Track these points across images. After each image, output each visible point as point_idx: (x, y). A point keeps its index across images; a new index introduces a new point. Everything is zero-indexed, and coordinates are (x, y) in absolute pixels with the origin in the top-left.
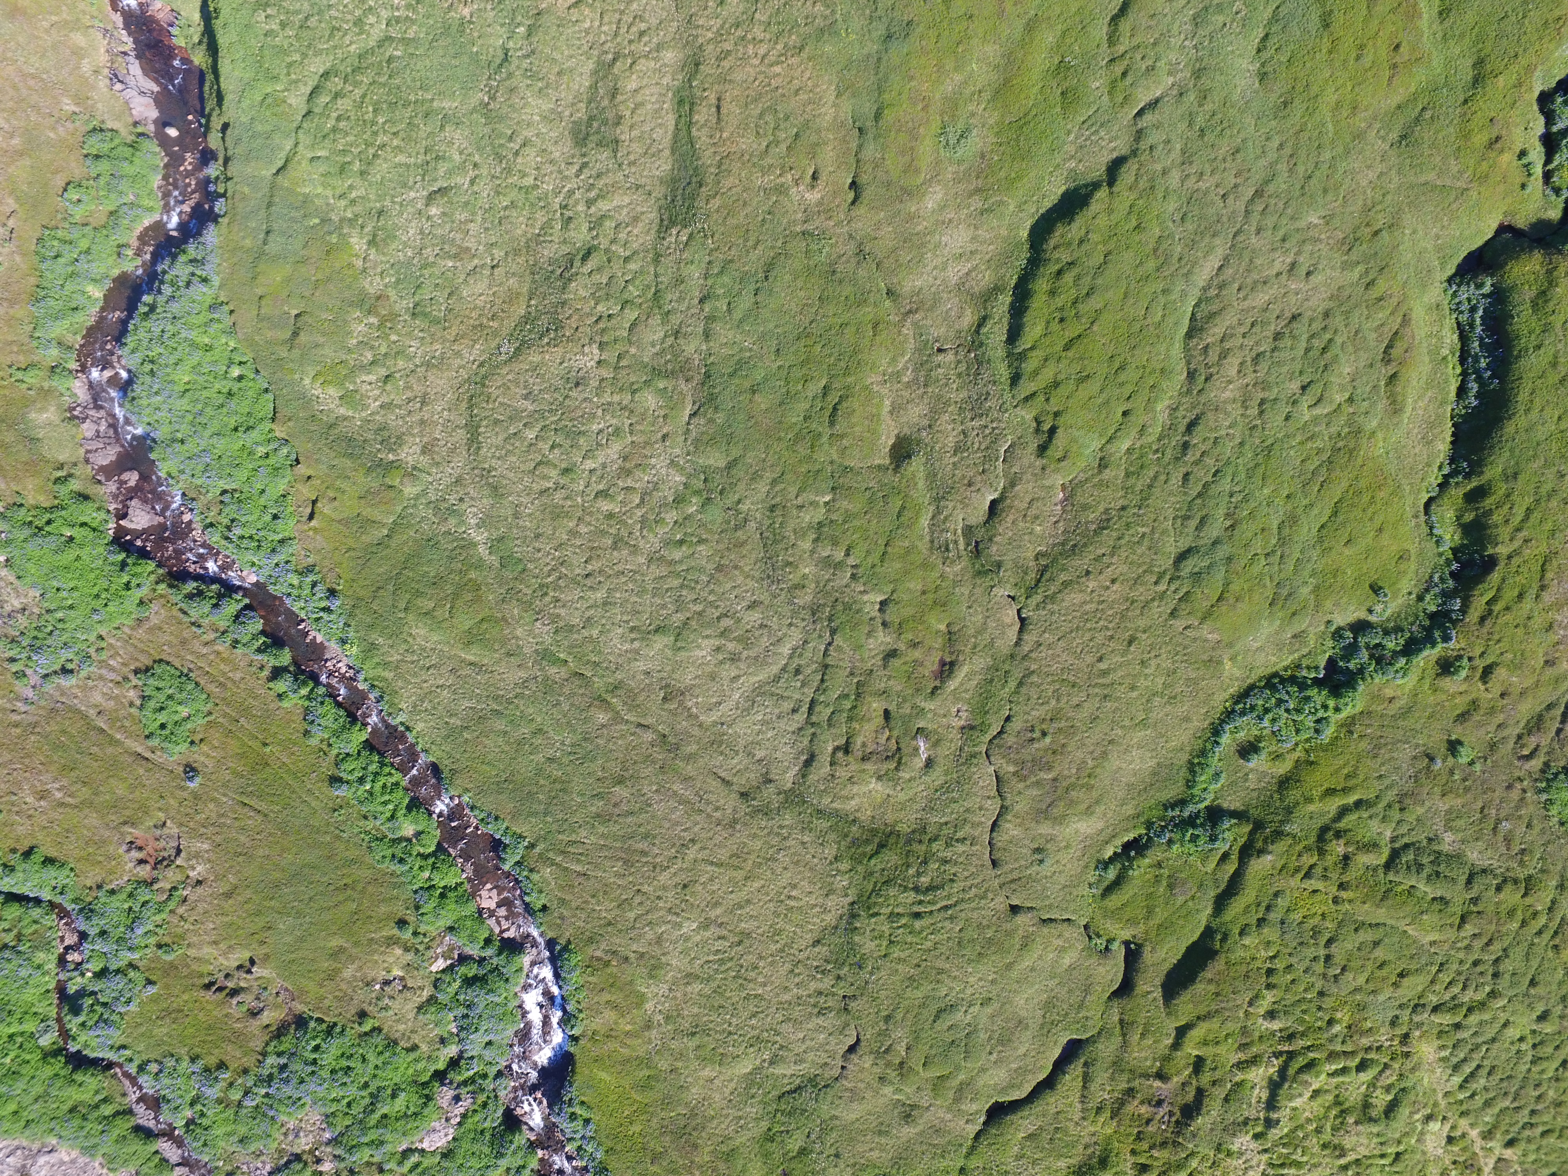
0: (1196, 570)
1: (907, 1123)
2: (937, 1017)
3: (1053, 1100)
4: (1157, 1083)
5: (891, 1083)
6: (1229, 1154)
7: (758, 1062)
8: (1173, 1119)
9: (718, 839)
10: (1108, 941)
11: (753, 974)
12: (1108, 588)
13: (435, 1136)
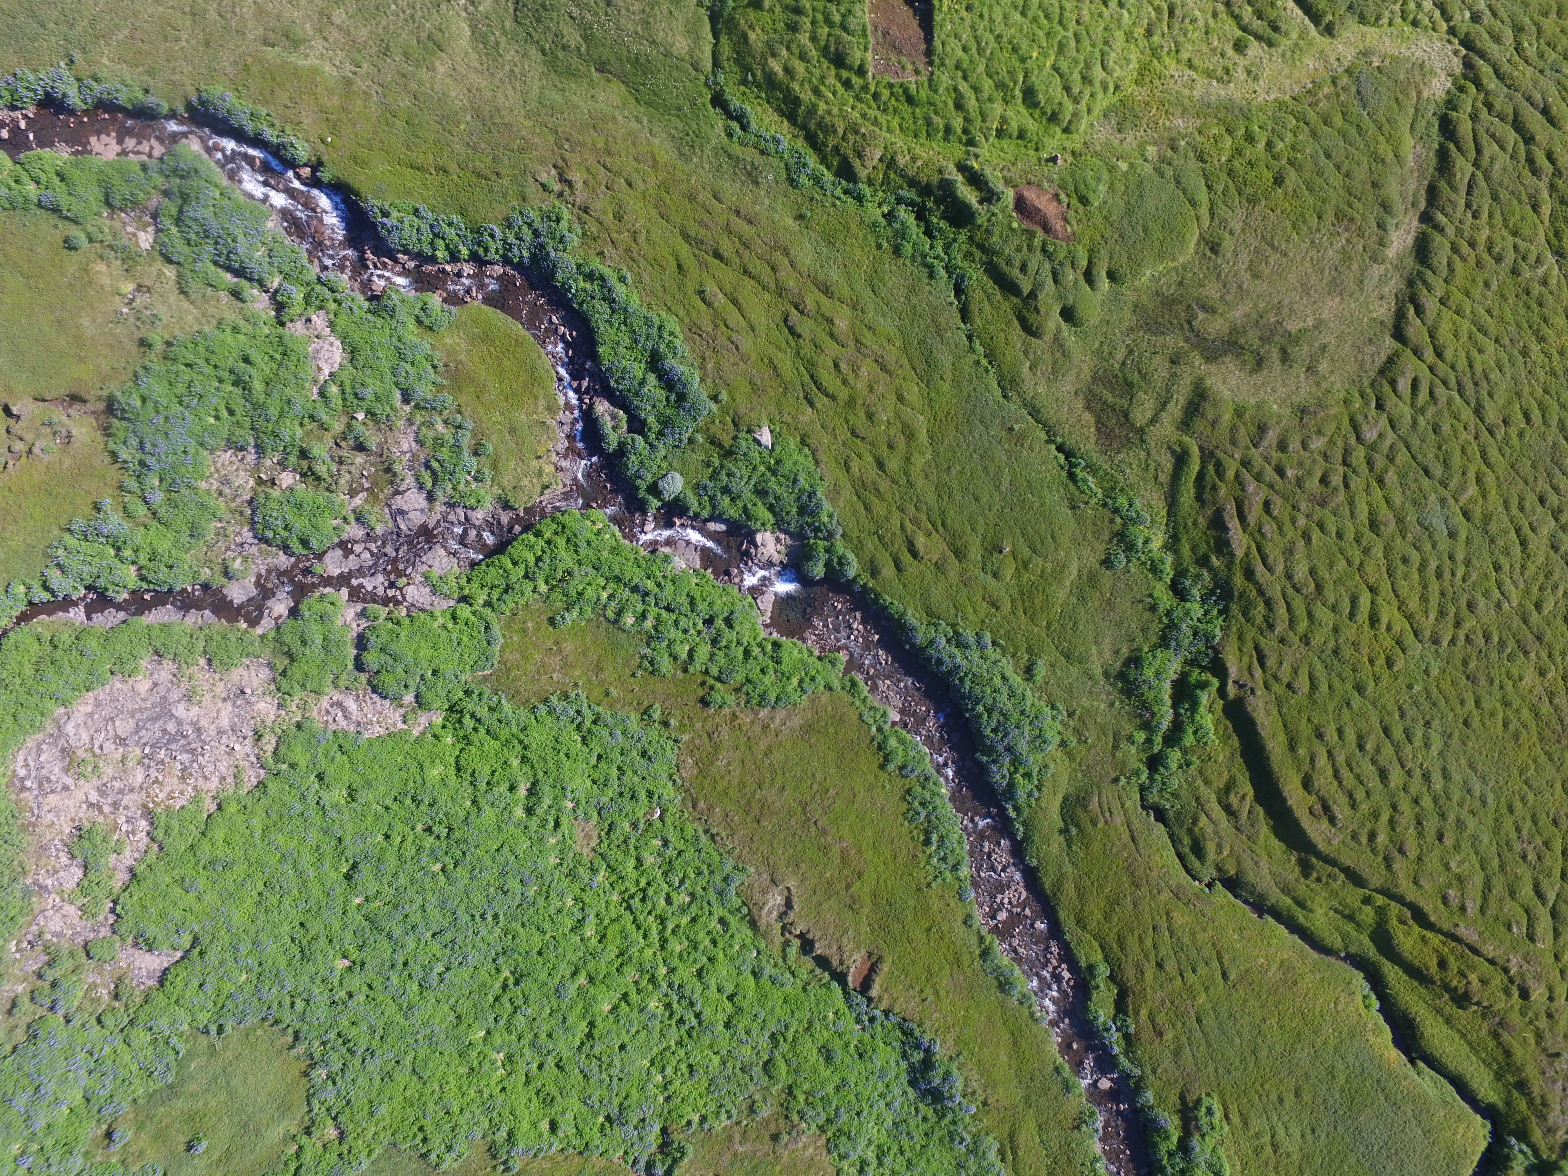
7: (464, 15)
13: (324, 354)
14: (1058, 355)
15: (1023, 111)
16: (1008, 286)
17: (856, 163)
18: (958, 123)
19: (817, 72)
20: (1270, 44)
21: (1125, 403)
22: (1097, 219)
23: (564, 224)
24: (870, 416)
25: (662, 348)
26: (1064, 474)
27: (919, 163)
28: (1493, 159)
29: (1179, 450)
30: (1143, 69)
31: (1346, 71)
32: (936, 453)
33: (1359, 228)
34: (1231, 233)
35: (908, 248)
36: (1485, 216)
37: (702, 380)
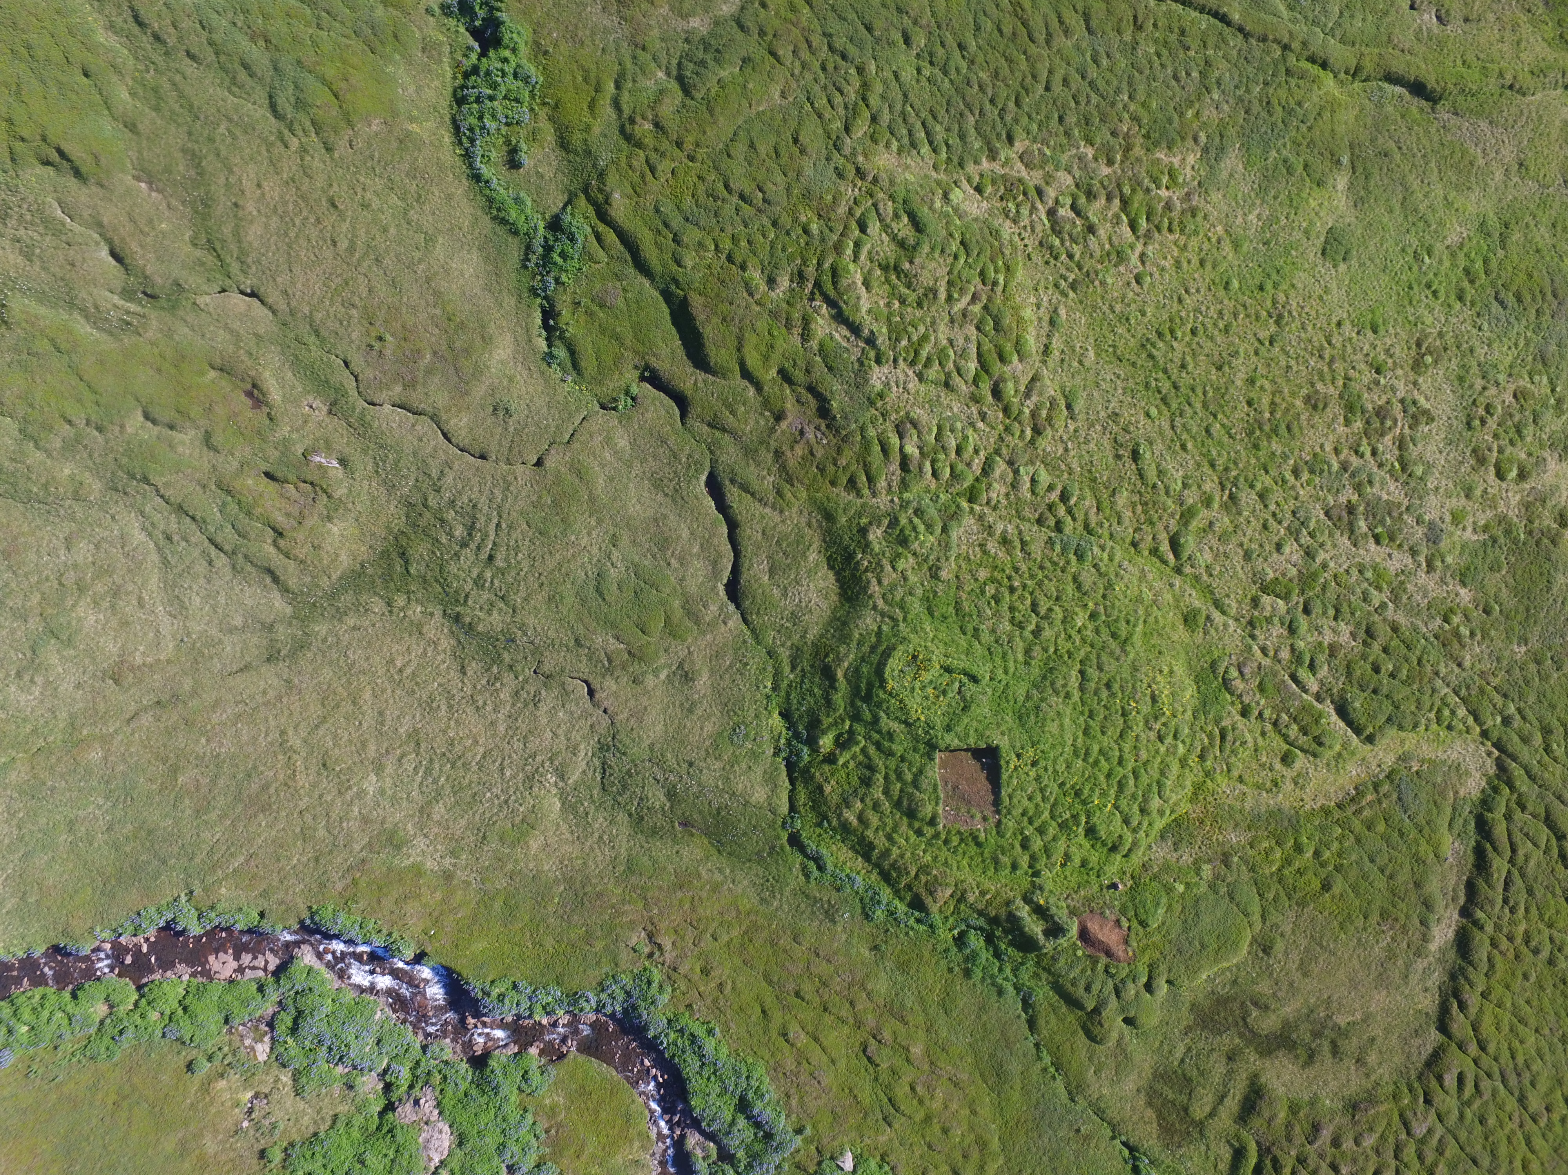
0: (292, 100)
1: (693, 680)
2: (601, 595)
3: (749, 531)
4: (784, 425)
5: (644, 674)
6: (881, 396)
7: (554, 791)
8: (823, 427)
9: (296, 707)
10: (627, 393)
11: (458, 748)
12: (263, 194)
13: (434, 1143)
14: (1120, 1058)
15: (1087, 845)
16: (1073, 1003)
17: (928, 901)
18: (1024, 861)
19: (889, 822)
20: (1315, 755)
21: (1184, 1098)
22: (1156, 938)
23: (655, 985)
24: (945, 1131)
25: (750, 1095)
26: (1129, 1167)
27: (988, 897)
28: (1527, 858)
29: (1237, 1145)
30: (1198, 788)
31: (1388, 777)
32: (1008, 1160)
33: (1404, 926)
34: (1282, 935)
35: (978, 974)
36: (1521, 911)
37: (787, 1116)
